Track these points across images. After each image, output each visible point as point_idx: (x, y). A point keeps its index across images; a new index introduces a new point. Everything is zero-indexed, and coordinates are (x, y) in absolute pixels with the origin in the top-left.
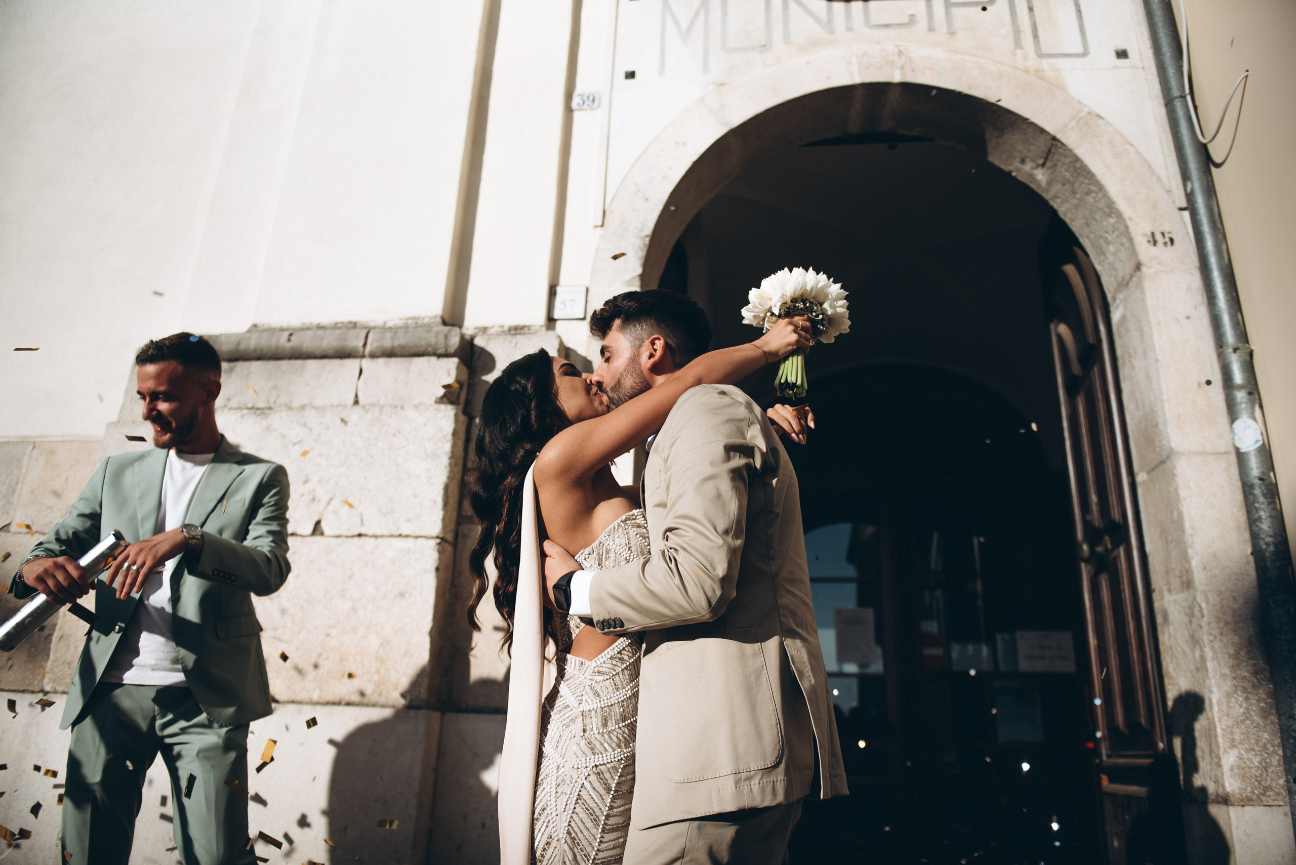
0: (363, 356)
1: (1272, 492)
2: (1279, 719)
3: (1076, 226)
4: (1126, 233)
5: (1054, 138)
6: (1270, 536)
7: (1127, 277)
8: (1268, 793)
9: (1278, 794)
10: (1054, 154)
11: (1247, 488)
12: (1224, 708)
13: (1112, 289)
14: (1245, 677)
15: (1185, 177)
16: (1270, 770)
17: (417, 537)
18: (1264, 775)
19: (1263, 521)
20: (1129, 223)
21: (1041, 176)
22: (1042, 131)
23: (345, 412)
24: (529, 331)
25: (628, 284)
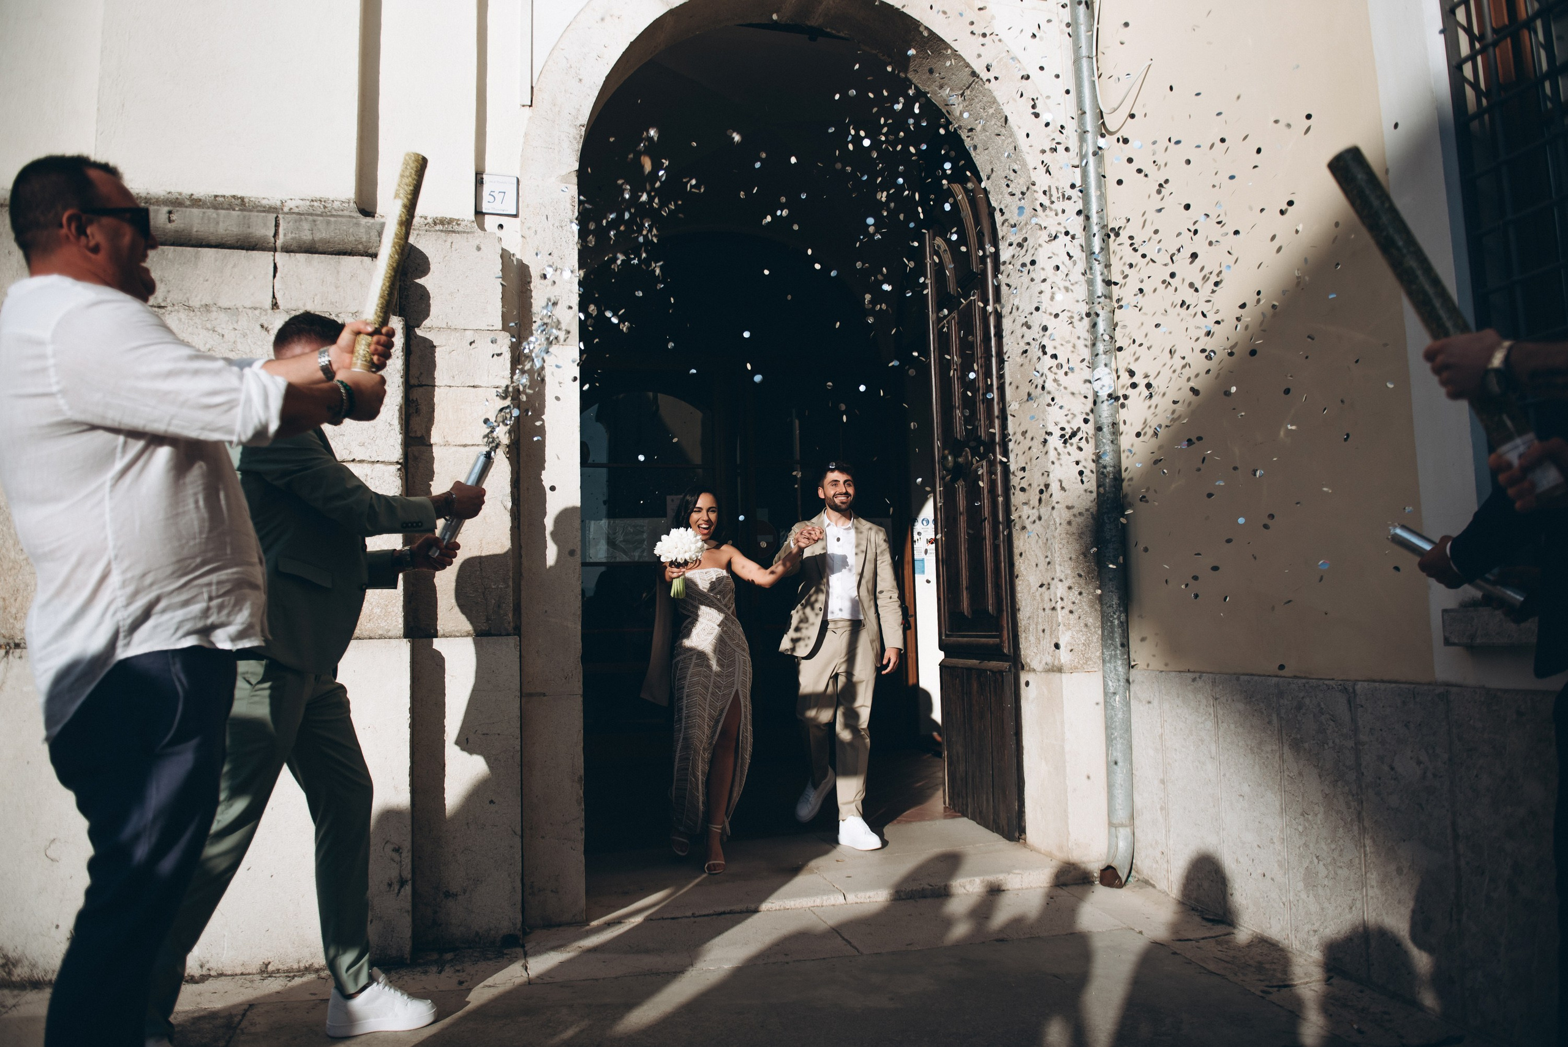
0: (275, 250)
1: (1115, 431)
2: (1102, 608)
5: (977, 76)
7: (1023, 223)
8: (1088, 663)
9: (1095, 663)
10: (973, 89)
11: (1097, 426)
13: (1005, 230)
14: (1081, 573)
16: (1091, 646)
17: (373, 462)
18: (1087, 649)
19: (1107, 454)
21: (956, 104)
22: (967, 66)
23: (265, 317)
24: (460, 229)
25: (564, 179)
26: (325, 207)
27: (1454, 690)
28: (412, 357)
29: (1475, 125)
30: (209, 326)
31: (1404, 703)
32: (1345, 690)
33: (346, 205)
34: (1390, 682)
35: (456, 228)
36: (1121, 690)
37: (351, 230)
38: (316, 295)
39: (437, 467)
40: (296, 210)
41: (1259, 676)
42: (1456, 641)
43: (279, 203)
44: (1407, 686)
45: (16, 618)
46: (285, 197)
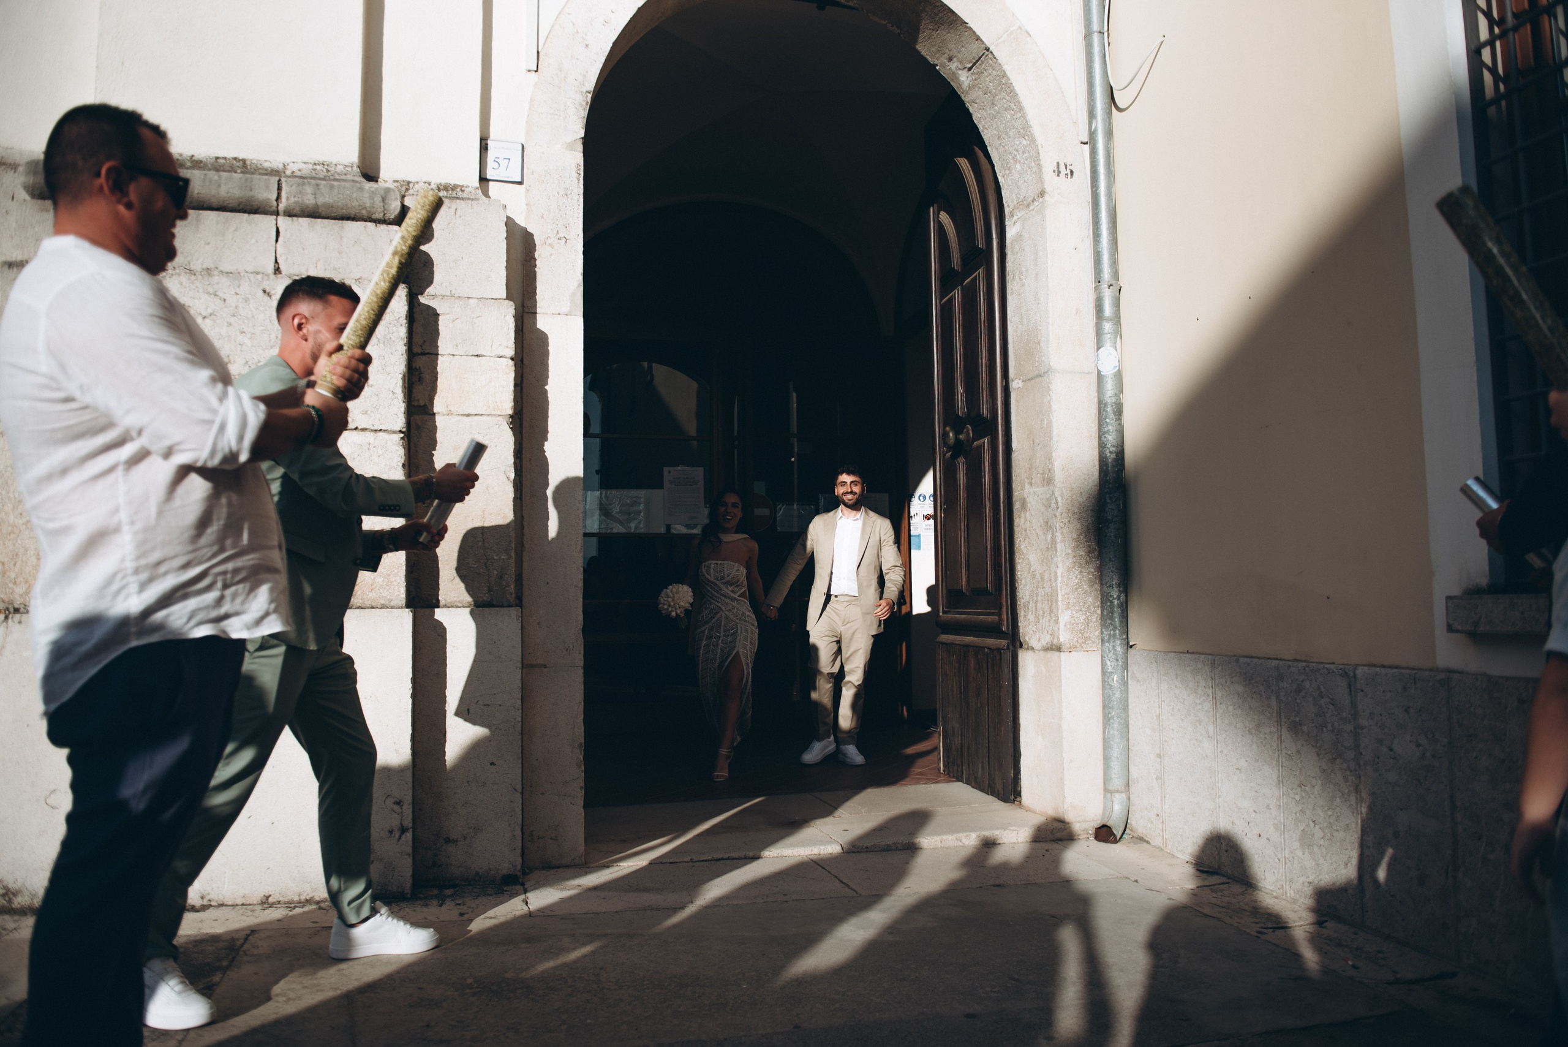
0: (277, 214)
1: (1119, 411)
2: (1101, 588)
3: (987, 135)
4: (1037, 158)
5: (988, 49)
6: (1114, 446)
7: (1030, 199)
8: (1087, 642)
9: (1094, 642)
10: (983, 63)
11: (1101, 405)
12: (1065, 579)
13: (1012, 206)
14: (1082, 555)
15: (1091, 115)
16: (1090, 625)
18: (1086, 628)
19: (1110, 434)
20: (1041, 150)
21: (964, 80)
22: (978, 38)
23: (268, 282)
24: (465, 195)
25: (570, 147)
26: (328, 171)
27: (1456, 676)
28: (415, 325)
29: (1492, 111)
30: (211, 290)
31: (1405, 688)
32: (1345, 674)
33: (350, 169)
34: (1391, 667)
35: (460, 194)
36: (1119, 669)
37: (355, 195)
38: (319, 260)
39: (439, 436)
40: (299, 174)
41: (1259, 658)
42: (1459, 628)
43: (281, 166)
44: (1408, 671)
45: (15, 583)
46: (287, 160)
